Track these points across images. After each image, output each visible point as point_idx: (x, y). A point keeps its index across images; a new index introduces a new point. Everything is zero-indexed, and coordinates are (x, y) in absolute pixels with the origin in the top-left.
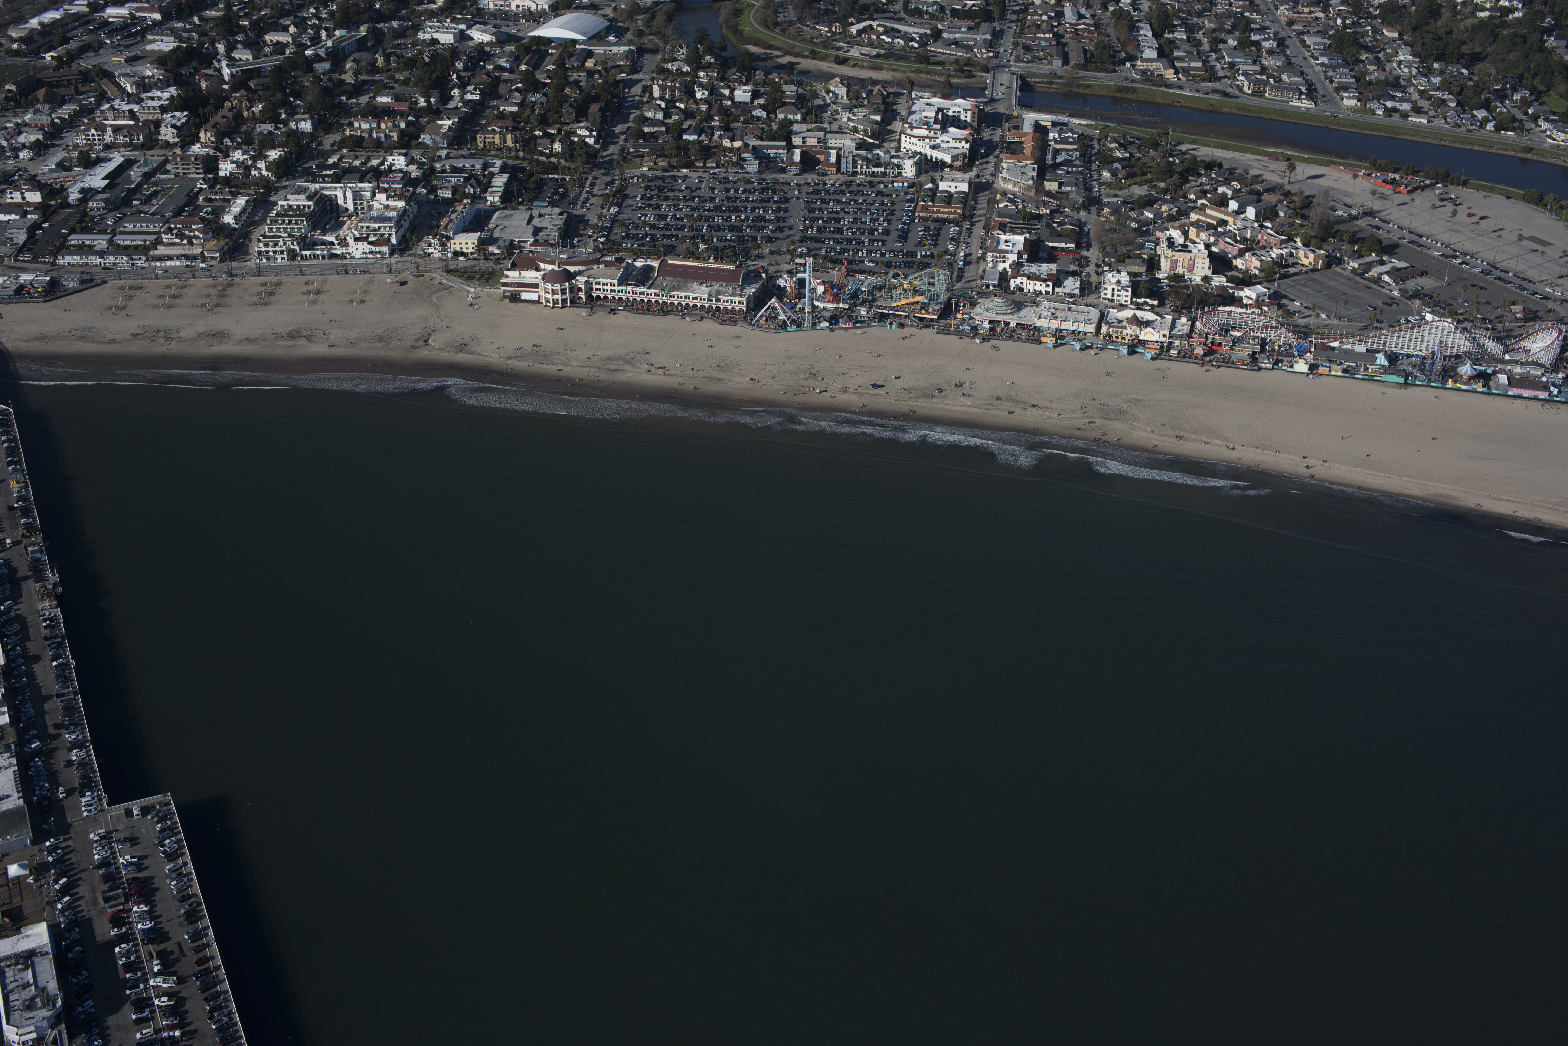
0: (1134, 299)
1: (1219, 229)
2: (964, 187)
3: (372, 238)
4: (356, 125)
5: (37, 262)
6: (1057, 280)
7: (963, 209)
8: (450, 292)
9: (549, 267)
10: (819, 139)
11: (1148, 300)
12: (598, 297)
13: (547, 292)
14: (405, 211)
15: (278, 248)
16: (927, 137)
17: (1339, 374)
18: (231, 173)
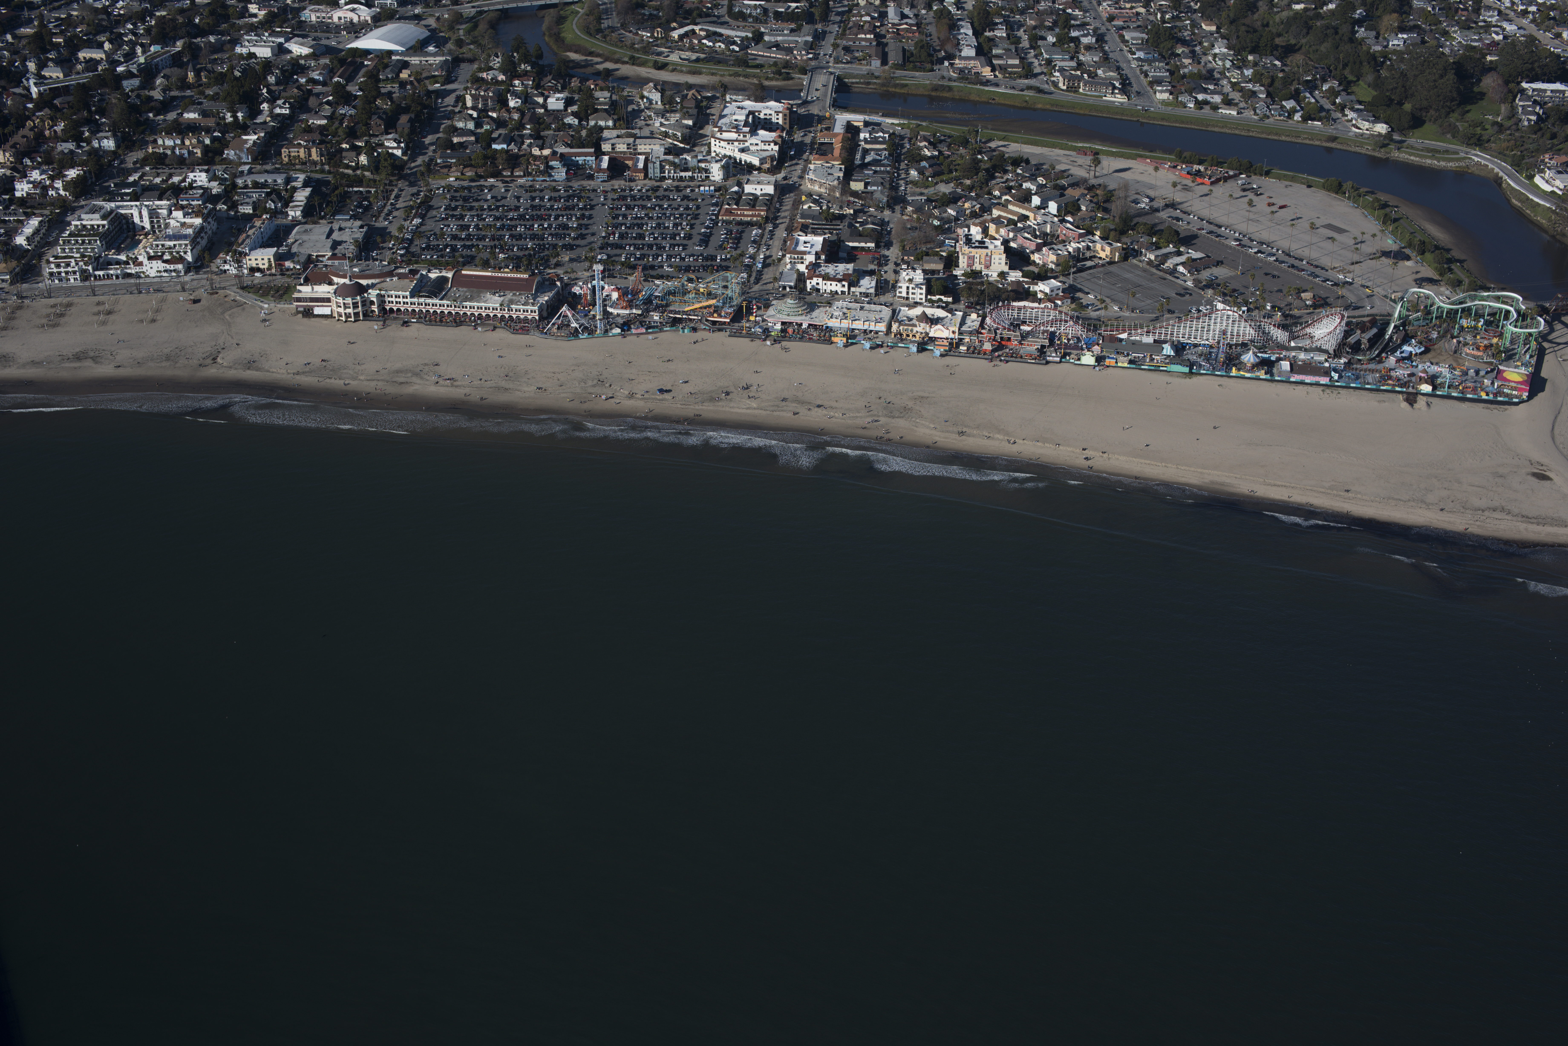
0: (929, 297)
1: (1019, 225)
2: (770, 189)
3: (167, 257)
4: (160, 142)
6: (853, 280)
7: (767, 211)
8: (244, 309)
9: (342, 281)
10: (628, 145)
11: (942, 297)
12: (391, 310)
13: (339, 307)
14: (202, 229)
15: (70, 269)
16: (737, 140)
17: (1126, 365)
18: (28, 194)
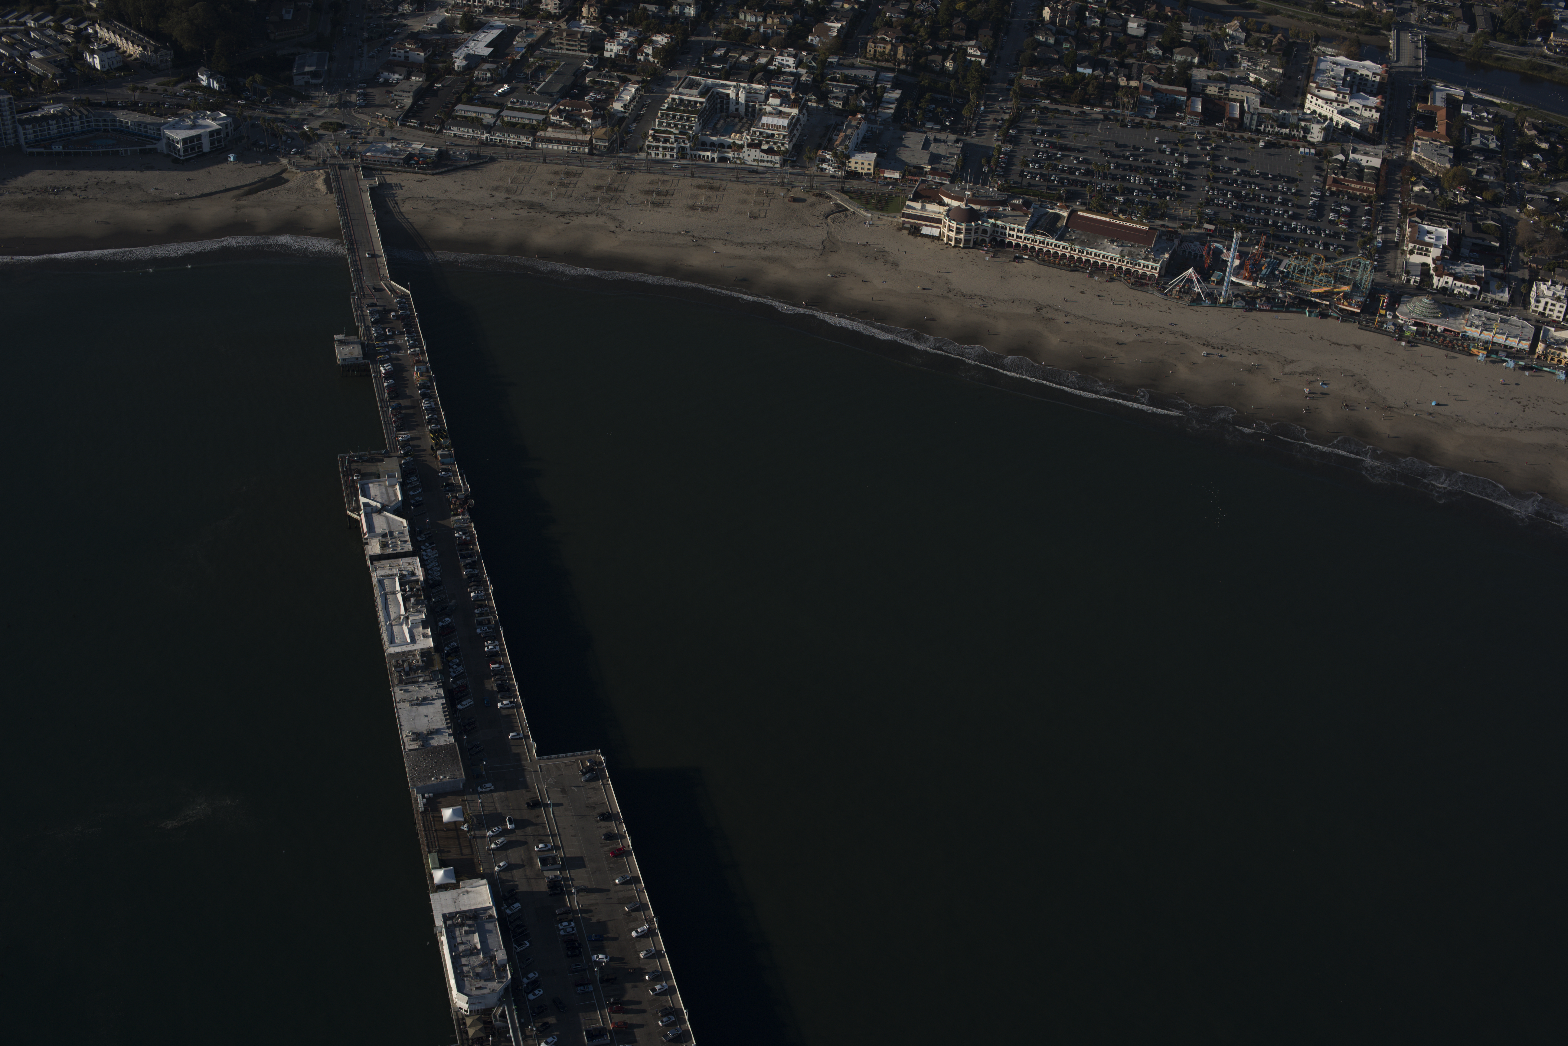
2: (1376, 162)
3: (764, 146)
4: (742, 17)
5: (423, 130)
6: (1485, 285)
7: (1377, 187)
9: (955, 203)
10: (1220, 88)
12: (1004, 242)
13: (949, 230)
14: (798, 119)
15: (668, 145)
16: (1336, 100)
18: (617, 55)
